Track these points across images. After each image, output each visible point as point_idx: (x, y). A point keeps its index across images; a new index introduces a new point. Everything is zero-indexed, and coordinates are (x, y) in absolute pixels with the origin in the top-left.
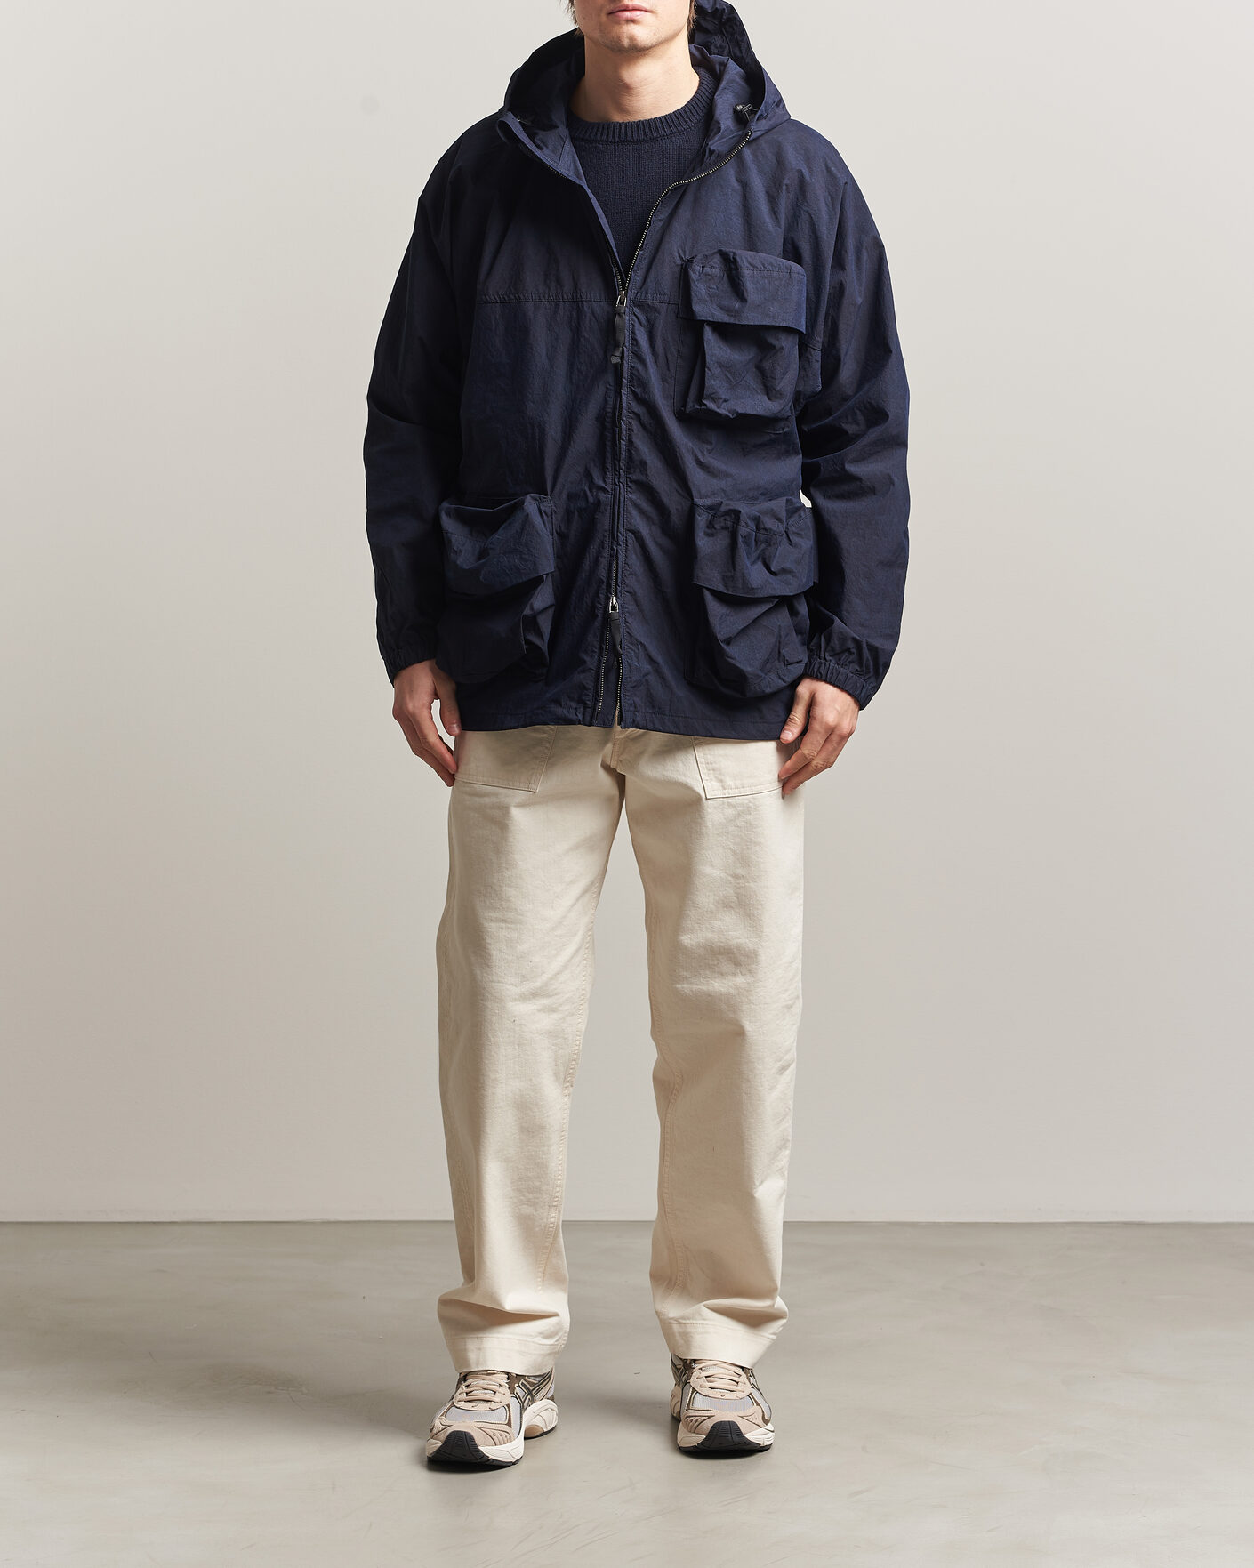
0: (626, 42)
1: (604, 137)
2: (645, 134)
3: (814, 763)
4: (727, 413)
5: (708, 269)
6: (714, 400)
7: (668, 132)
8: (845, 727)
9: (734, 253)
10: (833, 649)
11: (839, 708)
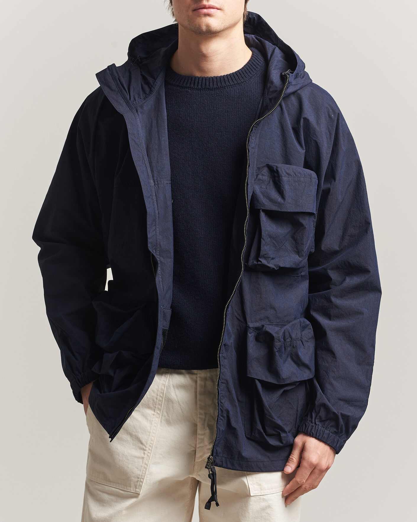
0: (204, 28)
1: (192, 85)
2: (217, 85)
3: (304, 486)
4: (274, 267)
5: (260, 177)
6: (266, 258)
7: (232, 83)
8: (324, 465)
9: (277, 167)
10: (320, 418)
11: (319, 453)
